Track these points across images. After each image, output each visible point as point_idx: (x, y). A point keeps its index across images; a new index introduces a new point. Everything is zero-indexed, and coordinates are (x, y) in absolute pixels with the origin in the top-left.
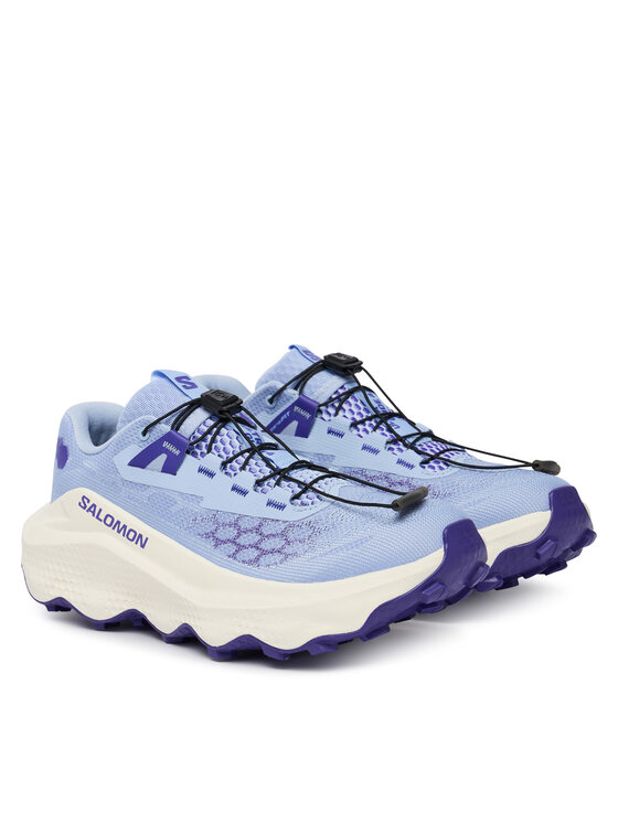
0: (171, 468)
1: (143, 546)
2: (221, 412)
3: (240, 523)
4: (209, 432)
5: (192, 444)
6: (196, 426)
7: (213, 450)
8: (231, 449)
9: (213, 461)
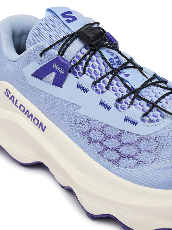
0: (59, 82)
1: (43, 130)
2: (91, 46)
3: (106, 130)
4: (84, 58)
5: (72, 67)
6: (75, 53)
7: (87, 72)
8: (99, 72)
9: (87, 80)
